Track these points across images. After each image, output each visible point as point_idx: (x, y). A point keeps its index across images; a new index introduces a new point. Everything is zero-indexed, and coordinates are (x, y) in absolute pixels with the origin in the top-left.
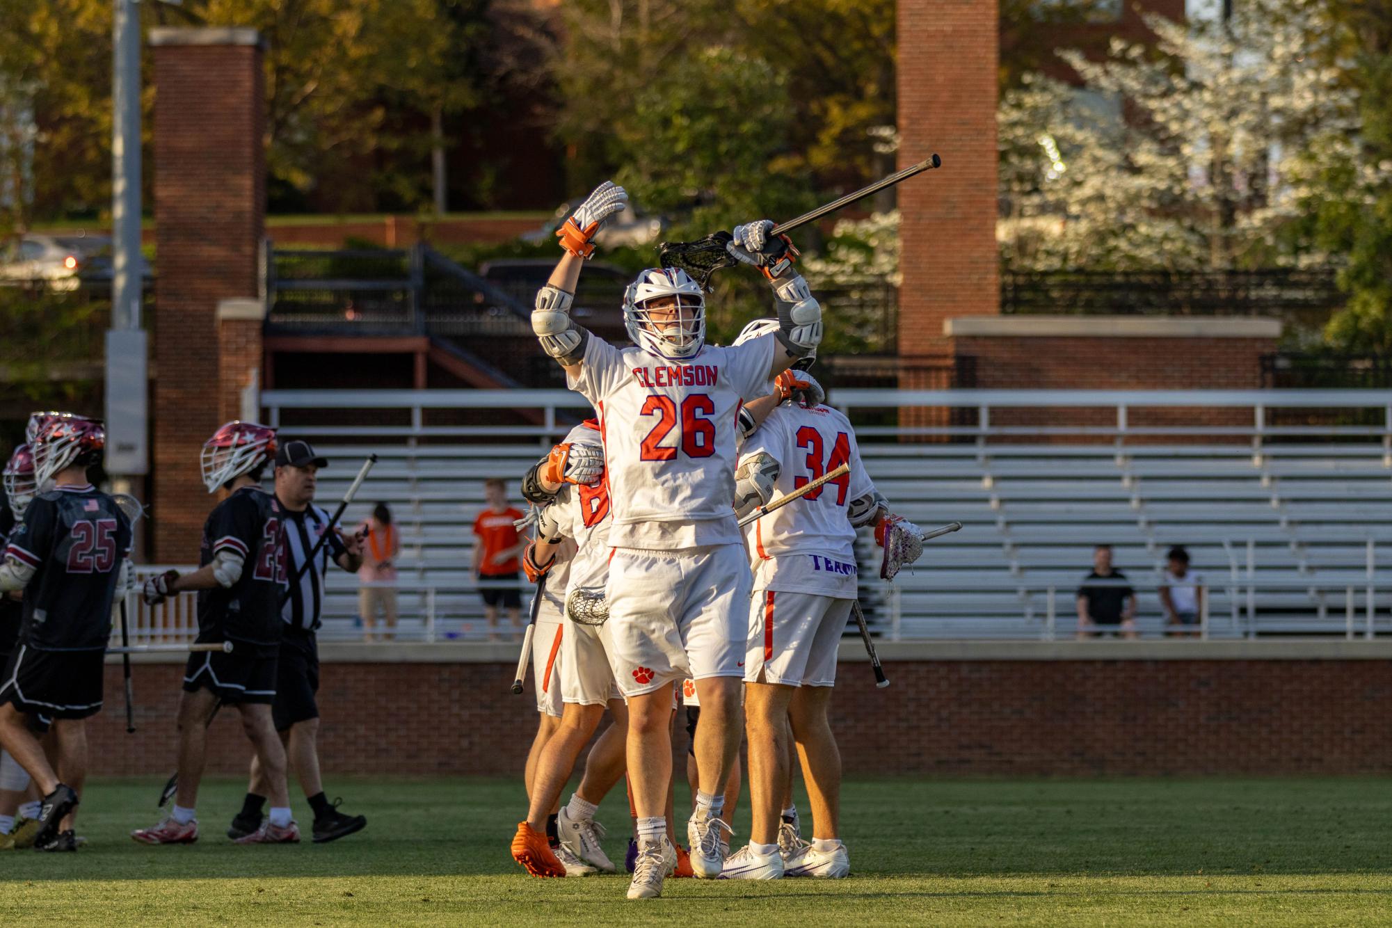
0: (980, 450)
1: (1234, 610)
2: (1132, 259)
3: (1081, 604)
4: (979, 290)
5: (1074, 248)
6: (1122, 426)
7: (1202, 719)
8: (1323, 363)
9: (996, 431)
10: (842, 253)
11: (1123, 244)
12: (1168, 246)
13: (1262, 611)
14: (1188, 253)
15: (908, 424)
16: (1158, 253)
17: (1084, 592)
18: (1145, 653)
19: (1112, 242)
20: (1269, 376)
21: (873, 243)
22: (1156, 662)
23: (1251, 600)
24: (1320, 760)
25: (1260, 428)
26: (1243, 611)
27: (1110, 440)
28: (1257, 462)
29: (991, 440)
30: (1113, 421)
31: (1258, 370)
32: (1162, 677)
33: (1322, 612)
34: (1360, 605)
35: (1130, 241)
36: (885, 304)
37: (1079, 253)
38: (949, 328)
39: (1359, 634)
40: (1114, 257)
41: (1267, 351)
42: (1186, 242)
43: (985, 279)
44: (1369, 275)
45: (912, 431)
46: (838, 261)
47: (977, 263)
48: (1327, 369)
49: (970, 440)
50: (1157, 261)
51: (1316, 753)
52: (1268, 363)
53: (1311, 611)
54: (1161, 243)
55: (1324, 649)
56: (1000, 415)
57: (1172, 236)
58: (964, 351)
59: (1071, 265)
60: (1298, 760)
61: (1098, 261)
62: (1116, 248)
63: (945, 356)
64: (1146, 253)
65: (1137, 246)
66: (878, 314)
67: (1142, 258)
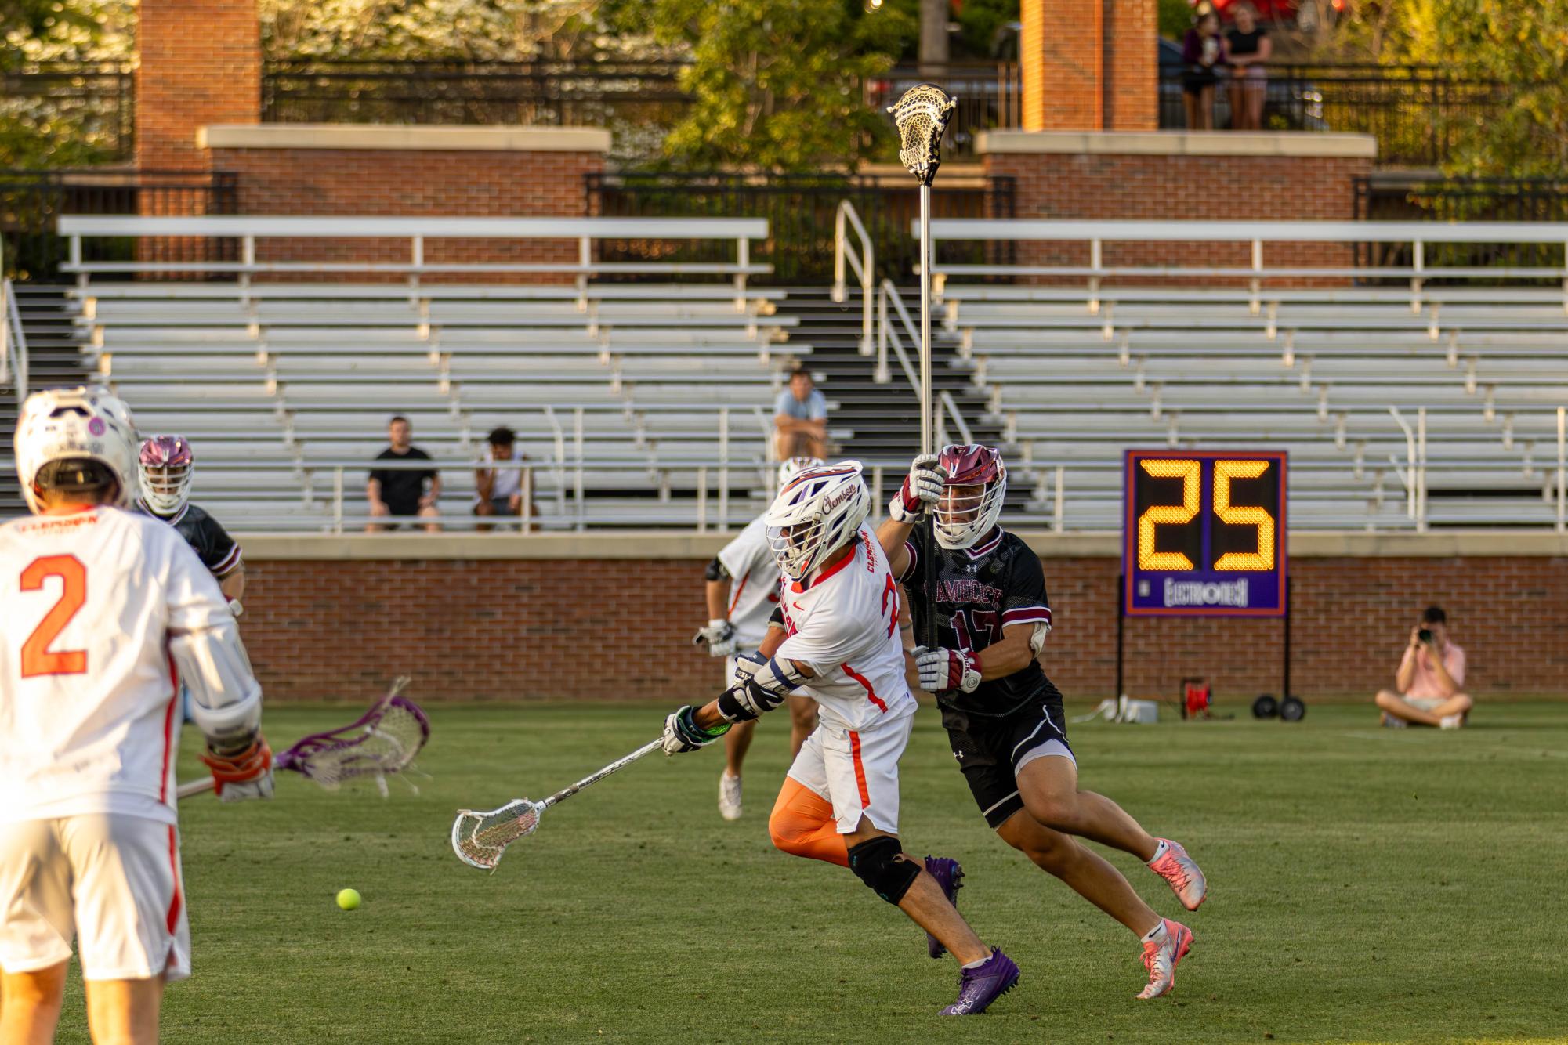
0: (244, 290)
1: (560, 494)
2: (420, 41)
3: (373, 488)
4: (236, 82)
5: (349, 27)
6: (418, 263)
7: (523, 633)
8: (663, 181)
9: (264, 267)
10: (62, 30)
11: (407, 22)
12: (463, 25)
13: (591, 494)
14: (486, 35)
15: (153, 258)
16: (452, 34)
17: (376, 474)
18: (453, 552)
19: (395, 20)
20: (595, 199)
21: (102, 19)
22: (467, 561)
23: (580, 480)
24: (665, 681)
25: (586, 264)
26: (570, 494)
27: (401, 279)
28: (582, 306)
29: (258, 278)
30: (407, 257)
31: (582, 192)
32: (474, 580)
33: (665, 494)
34: (713, 486)
35: (415, 18)
36: (118, 95)
37: (354, 33)
38: (204, 137)
39: (711, 526)
40: (398, 39)
41: (594, 168)
42: (486, 20)
43: (242, 68)
44: (720, 76)
45: (160, 267)
46: (55, 41)
47: (233, 49)
48: (666, 189)
49: (232, 278)
50: (450, 42)
51: (661, 673)
52: (594, 183)
53: (652, 494)
54: (454, 22)
55: (670, 544)
56: (268, 247)
57: (470, 12)
58: (223, 166)
59: (345, 49)
60: (639, 681)
61: (377, 44)
62: (399, 27)
63: (202, 173)
64: (437, 35)
65: (424, 24)
66: (106, 107)
67: (430, 40)
